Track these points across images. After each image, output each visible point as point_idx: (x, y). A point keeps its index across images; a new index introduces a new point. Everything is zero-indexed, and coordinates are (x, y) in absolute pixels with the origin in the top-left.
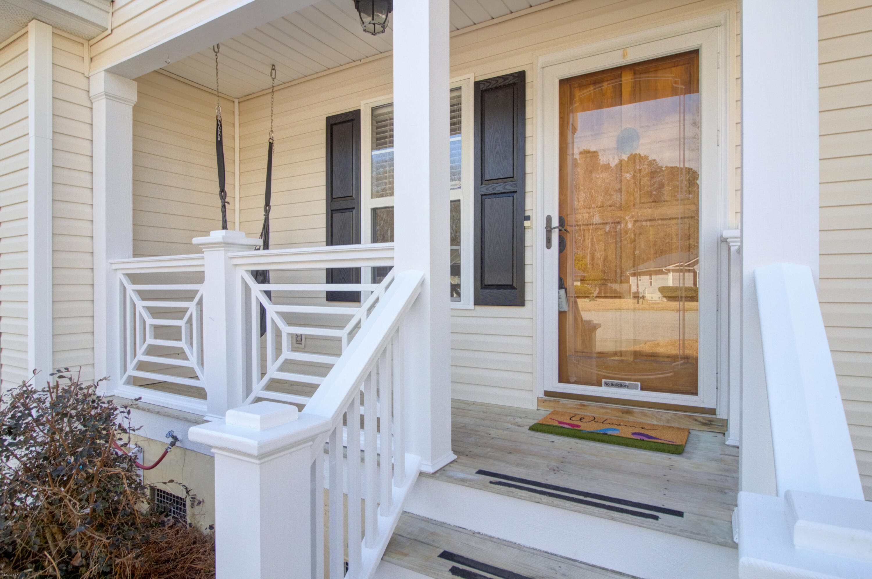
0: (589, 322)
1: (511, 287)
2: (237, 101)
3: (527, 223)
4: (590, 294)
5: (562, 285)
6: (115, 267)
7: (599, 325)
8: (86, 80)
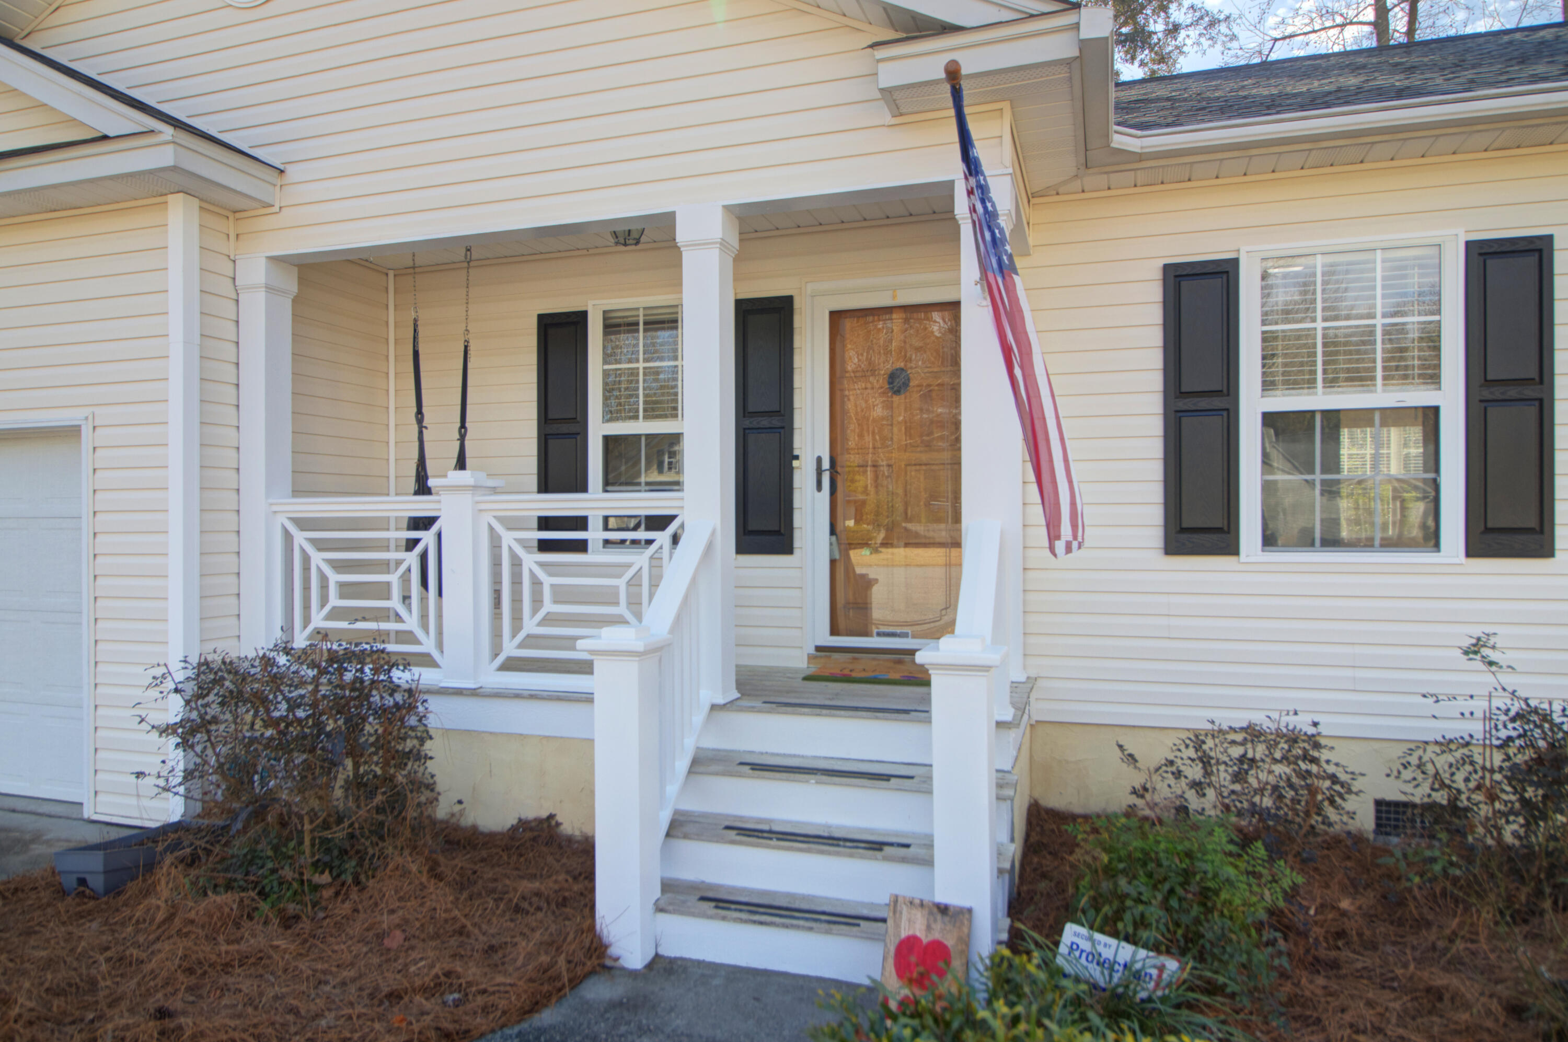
0: (863, 576)
1: (778, 533)
2: (391, 274)
3: (795, 463)
4: (870, 539)
5: (833, 532)
6: (275, 508)
7: (876, 581)
8: (231, 264)
